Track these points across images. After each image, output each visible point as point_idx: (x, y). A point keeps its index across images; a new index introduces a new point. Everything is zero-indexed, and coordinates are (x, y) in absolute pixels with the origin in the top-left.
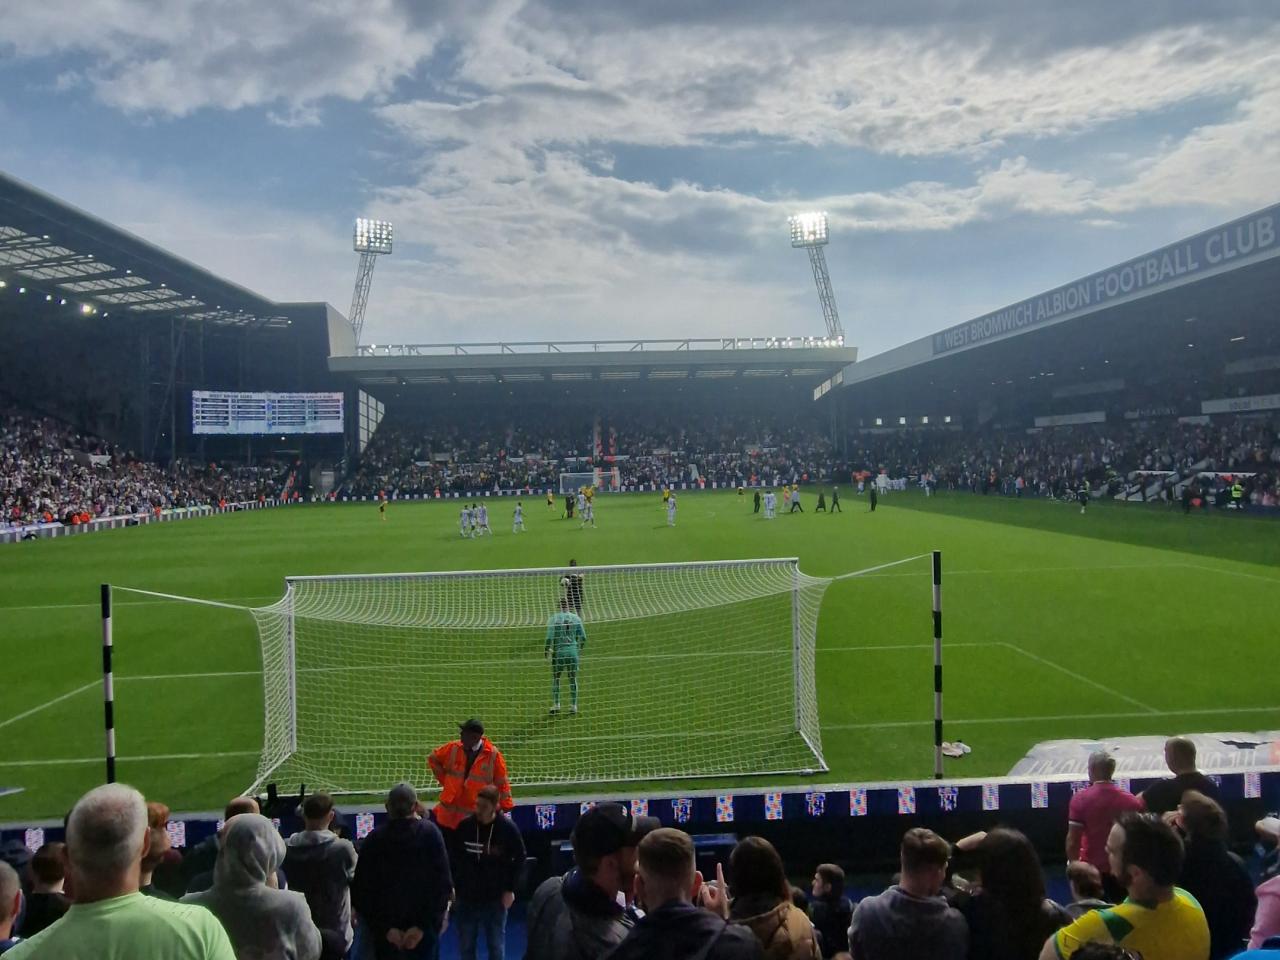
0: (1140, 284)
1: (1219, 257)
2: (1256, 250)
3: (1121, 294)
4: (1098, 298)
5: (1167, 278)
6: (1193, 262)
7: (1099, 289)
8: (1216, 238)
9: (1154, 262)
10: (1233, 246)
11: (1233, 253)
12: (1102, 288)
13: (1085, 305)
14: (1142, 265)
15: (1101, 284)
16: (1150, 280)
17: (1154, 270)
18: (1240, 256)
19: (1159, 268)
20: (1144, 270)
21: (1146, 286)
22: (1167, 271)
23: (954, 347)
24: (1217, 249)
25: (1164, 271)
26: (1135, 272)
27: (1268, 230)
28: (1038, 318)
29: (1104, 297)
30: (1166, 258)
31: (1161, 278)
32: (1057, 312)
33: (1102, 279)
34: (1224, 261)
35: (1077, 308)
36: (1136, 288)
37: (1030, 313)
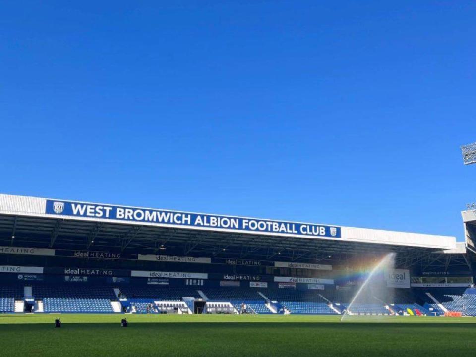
0: (269, 229)
1: (305, 232)
2: (319, 235)
3: (257, 229)
4: (244, 227)
5: (283, 232)
6: (295, 230)
7: (244, 225)
8: (305, 226)
9: (277, 224)
10: (311, 230)
11: (311, 233)
12: (247, 224)
13: (234, 227)
14: (271, 223)
15: (246, 222)
16: (274, 230)
17: (277, 227)
18: (313, 235)
19: (279, 227)
20: (272, 226)
21: (272, 231)
22: (283, 229)
23: (85, 215)
24: (305, 229)
25: (281, 229)
26: (267, 225)
27: (324, 231)
28: (196, 223)
29: (247, 228)
30: (283, 225)
31: (280, 230)
32: (212, 225)
33: (247, 221)
34: (307, 234)
35: (229, 227)
36: (266, 230)
37: (189, 219)
